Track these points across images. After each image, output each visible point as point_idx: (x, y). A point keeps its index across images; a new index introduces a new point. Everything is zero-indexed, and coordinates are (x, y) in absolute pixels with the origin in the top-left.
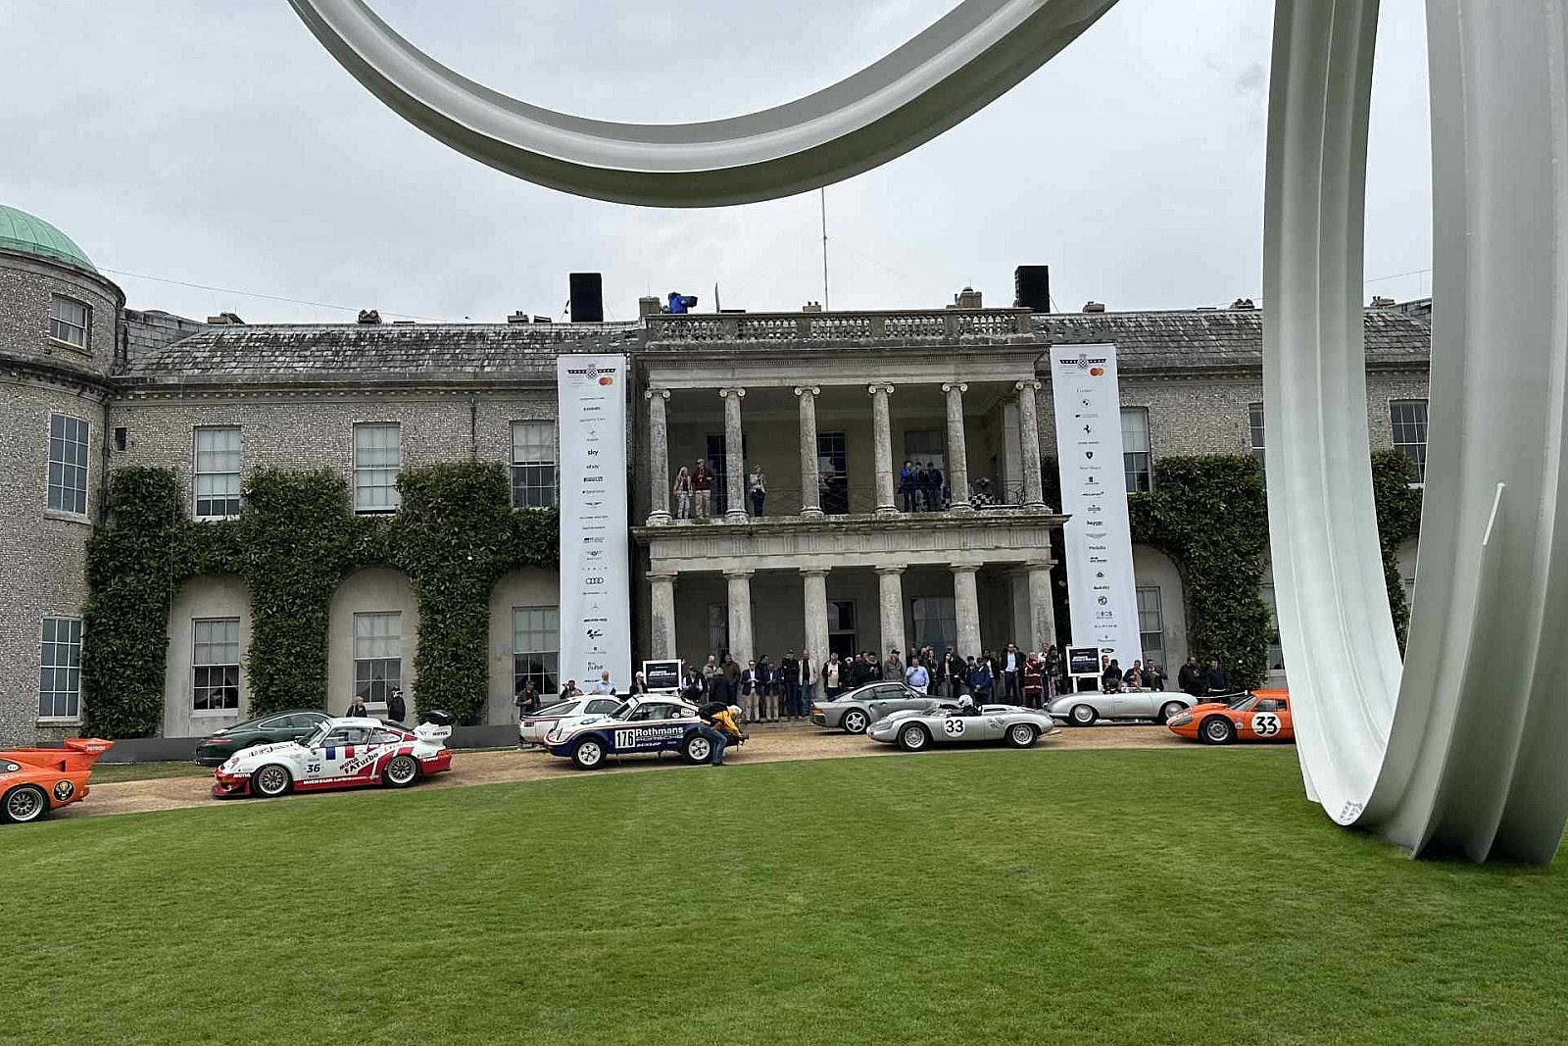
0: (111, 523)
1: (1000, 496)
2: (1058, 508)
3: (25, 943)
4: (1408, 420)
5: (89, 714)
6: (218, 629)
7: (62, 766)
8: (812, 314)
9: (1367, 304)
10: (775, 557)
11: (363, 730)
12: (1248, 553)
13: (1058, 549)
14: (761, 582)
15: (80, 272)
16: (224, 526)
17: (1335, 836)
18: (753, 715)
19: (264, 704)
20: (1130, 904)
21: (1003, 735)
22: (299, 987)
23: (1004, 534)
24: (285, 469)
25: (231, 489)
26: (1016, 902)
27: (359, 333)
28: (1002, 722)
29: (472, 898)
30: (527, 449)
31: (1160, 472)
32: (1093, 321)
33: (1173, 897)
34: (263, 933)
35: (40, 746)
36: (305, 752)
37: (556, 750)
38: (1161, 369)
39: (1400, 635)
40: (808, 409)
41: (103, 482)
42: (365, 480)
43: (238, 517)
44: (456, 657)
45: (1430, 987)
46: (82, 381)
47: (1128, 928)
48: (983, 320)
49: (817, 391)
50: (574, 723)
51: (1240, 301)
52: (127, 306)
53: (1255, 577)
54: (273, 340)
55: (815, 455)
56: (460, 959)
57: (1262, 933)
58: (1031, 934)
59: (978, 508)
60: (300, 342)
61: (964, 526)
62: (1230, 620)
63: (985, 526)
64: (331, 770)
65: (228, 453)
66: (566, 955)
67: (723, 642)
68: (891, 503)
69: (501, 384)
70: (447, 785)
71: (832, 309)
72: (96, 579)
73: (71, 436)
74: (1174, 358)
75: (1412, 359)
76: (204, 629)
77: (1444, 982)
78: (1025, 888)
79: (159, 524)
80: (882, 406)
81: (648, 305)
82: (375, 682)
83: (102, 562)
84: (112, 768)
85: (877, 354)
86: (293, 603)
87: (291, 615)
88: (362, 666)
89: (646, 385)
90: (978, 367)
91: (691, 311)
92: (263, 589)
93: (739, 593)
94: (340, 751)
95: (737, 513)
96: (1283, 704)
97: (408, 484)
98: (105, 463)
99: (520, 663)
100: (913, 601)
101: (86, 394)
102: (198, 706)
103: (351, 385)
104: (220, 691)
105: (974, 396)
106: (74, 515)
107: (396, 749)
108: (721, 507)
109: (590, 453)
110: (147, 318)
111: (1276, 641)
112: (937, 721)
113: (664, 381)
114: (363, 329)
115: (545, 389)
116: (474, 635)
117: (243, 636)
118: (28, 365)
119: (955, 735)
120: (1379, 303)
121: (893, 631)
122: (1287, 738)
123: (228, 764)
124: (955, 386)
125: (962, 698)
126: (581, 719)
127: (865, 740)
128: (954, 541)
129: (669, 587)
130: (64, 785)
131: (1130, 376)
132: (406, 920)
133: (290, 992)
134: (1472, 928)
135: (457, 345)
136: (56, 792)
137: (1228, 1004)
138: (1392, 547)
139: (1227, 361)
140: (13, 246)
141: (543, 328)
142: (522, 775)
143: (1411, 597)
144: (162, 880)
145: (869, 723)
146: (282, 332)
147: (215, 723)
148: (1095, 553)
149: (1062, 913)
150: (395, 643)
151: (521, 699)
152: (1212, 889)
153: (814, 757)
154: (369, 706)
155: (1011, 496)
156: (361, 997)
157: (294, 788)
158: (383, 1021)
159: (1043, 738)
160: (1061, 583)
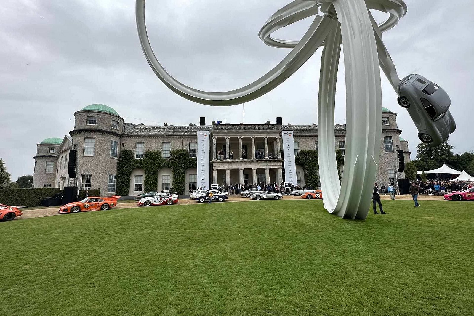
0: (121, 159)
1: (273, 156)
2: (283, 159)
3: (105, 231)
4: (342, 144)
5: (117, 192)
6: (139, 177)
7: (112, 200)
8: (241, 125)
9: (335, 125)
10: (234, 166)
11: (163, 195)
12: (315, 167)
13: (283, 166)
14: (232, 171)
15: (117, 116)
16: (140, 160)
17: (329, 215)
18: (230, 194)
19: (147, 190)
20: (294, 226)
21: (273, 198)
22: (152, 239)
23: (274, 163)
24: (151, 150)
25: (142, 153)
26: (275, 226)
27: (164, 127)
28: (273, 195)
29: (182, 224)
30: (192, 147)
31: (300, 153)
32: (289, 127)
33: (302, 225)
34: (146, 229)
35: (108, 197)
36: (153, 198)
37: (196, 199)
38: (300, 135)
39: (340, 181)
40: (241, 141)
41: (120, 152)
42: (164, 152)
43: (143, 158)
44: (179, 183)
45: (345, 240)
46: (117, 135)
47: (294, 230)
48: (271, 126)
49: (242, 138)
50: (199, 195)
51: (314, 124)
52: (125, 122)
53: (316, 171)
54: (149, 128)
55: (241, 149)
56: (179, 234)
57: (317, 231)
58: (278, 231)
59: (269, 158)
60: (154, 129)
61: (267, 161)
62: (312, 178)
63: (271, 162)
64: (158, 202)
65: (141, 147)
66: (198, 234)
67: (225, 181)
68: (255, 157)
69: (187, 136)
70: (177, 205)
71: (245, 124)
72: (119, 168)
73: (115, 144)
74: (303, 133)
75: (342, 134)
76: (136, 177)
77: (347, 240)
78: (276, 223)
79: (129, 159)
80: (253, 140)
81: (213, 123)
82: (165, 187)
83: (120, 166)
84: (120, 201)
85: (252, 132)
86: (152, 173)
87: (151, 175)
88: (163, 184)
89: (213, 136)
90: (270, 134)
91: (221, 124)
92: (147, 171)
93: (228, 172)
94: (159, 199)
95: (228, 159)
96: (320, 192)
97: (171, 153)
98: (120, 149)
99: (190, 184)
100: (258, 174)
101: (118, 137)
102: (135, 191)
103: (162, 136)
104: (139, 188)
105: (269, 139)
106: (115, 158)
107: (169, 198)
108: (225, 158)
109: (203, 148)
110: (128, 124)
111: (319, 182)
112: (262, 195)
113: (216, 136)
114: (165, 126)
115: (195, 137)
116: (182, 179)
117: (143, 178)
118: (108, 132)
119: (265, 197)
120: (337, 125)
121: (255, 180)
122: (321, 198)
123: (140, 200)
124: (266, 137)
125: (266, 191)
126: (200, 194)
127: (250, 198)
128: (265, 164)
129: (216, 171)
130: (112, 204)
131: (295, 136)
132: (170, 227)
133: (150, 240)
134: (352, 230)
135: (180, 129)
136: (111, 205)
137: (311, 243)
138: (339, 166)
139: (312, 134)
140: (106, 112)
141: (195, 126)
142: (190, 203)
143: (342, 175)
144: (129, 220)
145: (250, 195)
146: (151, 127)
147: (138, 193)
148: (290, 167)
149: (283, 228)
150: (168, 180)
151: (190, 190)
152: (308, 224)
153: (241, 201)
154: (164, 191)
155: (275, 156)
156: (162, 241)
157: (151, 205)
158: (166, 245)
159: (280, 198)
160: (284, 172)
